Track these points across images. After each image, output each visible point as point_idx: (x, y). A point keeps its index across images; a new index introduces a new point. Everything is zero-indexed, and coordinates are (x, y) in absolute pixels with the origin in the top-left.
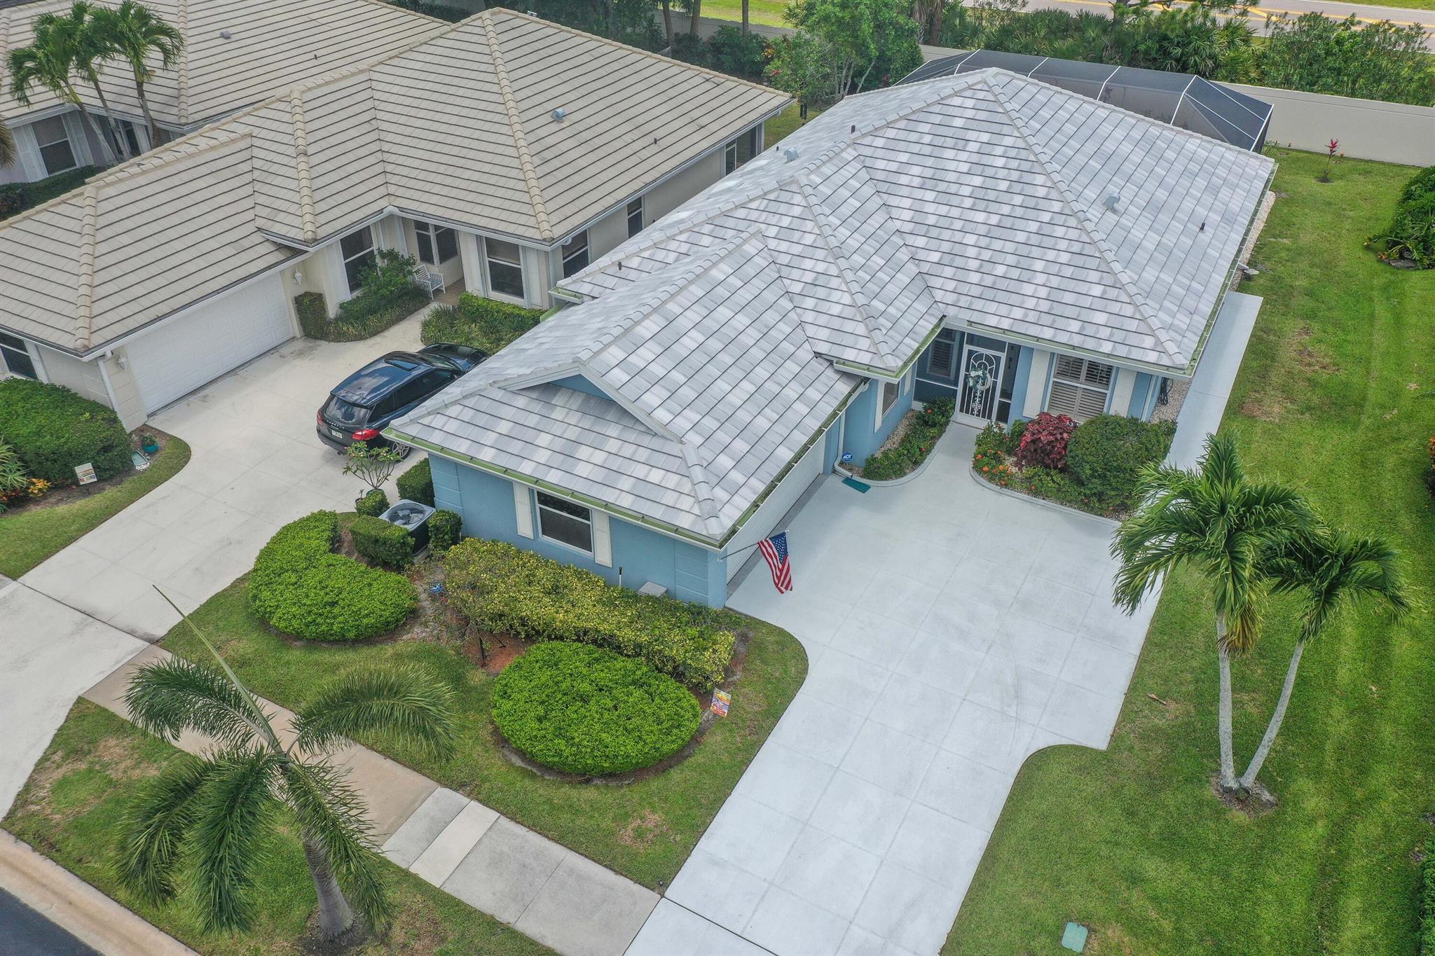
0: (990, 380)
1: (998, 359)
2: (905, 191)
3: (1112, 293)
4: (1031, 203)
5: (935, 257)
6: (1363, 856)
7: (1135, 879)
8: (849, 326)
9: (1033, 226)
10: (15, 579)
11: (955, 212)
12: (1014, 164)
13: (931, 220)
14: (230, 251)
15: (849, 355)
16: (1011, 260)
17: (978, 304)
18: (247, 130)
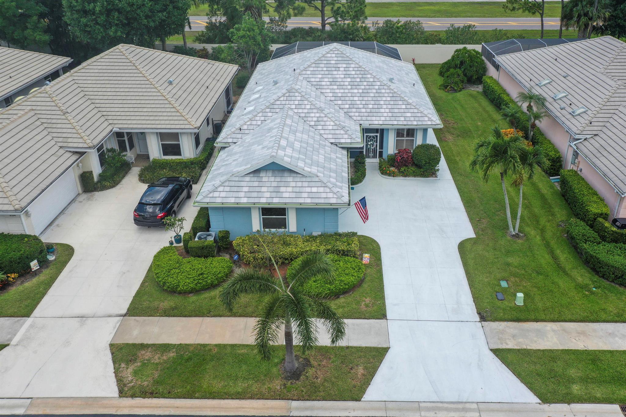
0: (375, 144)
1: (377, 136)
2: (325, 87)
3: (408, 107)
4: (370, 84)
5: (347, 106)
6: (552, 241)
7: (508, 264)
8: (338, 132)
9: (374, 91)
10: (29, 317)
11: (346, 91)
12: (358, 72)
13: (340, 95)
14: (54, 158)
15: (343, 141)
16: (373, 102)
17: (369, 118)
18: (29, 108)
